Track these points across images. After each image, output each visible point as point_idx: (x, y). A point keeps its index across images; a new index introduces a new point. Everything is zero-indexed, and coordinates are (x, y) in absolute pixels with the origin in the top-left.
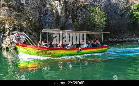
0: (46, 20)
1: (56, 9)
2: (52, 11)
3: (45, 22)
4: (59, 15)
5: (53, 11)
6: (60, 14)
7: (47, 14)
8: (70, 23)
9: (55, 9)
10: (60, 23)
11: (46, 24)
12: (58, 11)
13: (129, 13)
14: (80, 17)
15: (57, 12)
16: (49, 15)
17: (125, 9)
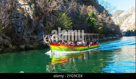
0: (18, 23)
1: (28, 13)
2: (23, 15)
3: (16, 26)
4: (31, 19)
5: (25, 15)
6: (32, 17)
7: (19, 18)
8: (42, 27)
9: (26, 13)
10: (32, 27)
11: (18, 28)
12: (30, 15)
13: (87, 19)
14: (51, 21)
15: (28, 15)
16: (21, 18)
17: (85, 15)
